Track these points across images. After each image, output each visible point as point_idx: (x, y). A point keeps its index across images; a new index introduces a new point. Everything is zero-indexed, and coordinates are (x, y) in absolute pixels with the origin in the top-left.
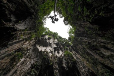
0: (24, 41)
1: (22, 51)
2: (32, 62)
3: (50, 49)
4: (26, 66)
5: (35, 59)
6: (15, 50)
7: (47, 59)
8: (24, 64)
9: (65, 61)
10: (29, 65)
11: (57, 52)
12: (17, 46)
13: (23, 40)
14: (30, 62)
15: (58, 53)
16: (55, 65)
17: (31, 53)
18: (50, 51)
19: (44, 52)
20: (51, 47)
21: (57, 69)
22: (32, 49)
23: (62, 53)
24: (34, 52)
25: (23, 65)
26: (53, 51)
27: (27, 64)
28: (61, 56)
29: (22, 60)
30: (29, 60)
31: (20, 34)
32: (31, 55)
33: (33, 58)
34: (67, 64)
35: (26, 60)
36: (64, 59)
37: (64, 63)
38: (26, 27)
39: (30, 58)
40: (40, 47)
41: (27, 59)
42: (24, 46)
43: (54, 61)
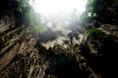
0: (18, 45)
1: (20, 58)
2: (45, 67)
3: (62, 40)
4: (39, 75)
5: (47, 63)
6: (10, 61)
7: (62, 54)
8: (36, 74)
9: (93, 45)
10: (43, 73)
11: (74, 39)
12: (10, 55)
13: (15, 44)
14: (43, 68)
15: (78, 38)
16: (78, 58)
17: (38, 58)
18: (64, 41)
19: (55, 47)
20: (64, 36)
21: (82, 61)
22: (37, 52)
23: (83, 37)
24: (42, 54)
25: (34, 75)
26: (69, 40)
27: (40, 73)
28: (83, 40)
29: (31, 70)
30: (39, 66)
31: (5, 38)
32: (40, 59)
33: (44, 63)
34: (96, 48)
35: (36, 68)
36: (89, 43)
37: (91, 48)
38: (8, 25)
39: (40, 64)
40: (47, 43)
41: (37, 66)
42: (21, 51)
43: (74, 53)
